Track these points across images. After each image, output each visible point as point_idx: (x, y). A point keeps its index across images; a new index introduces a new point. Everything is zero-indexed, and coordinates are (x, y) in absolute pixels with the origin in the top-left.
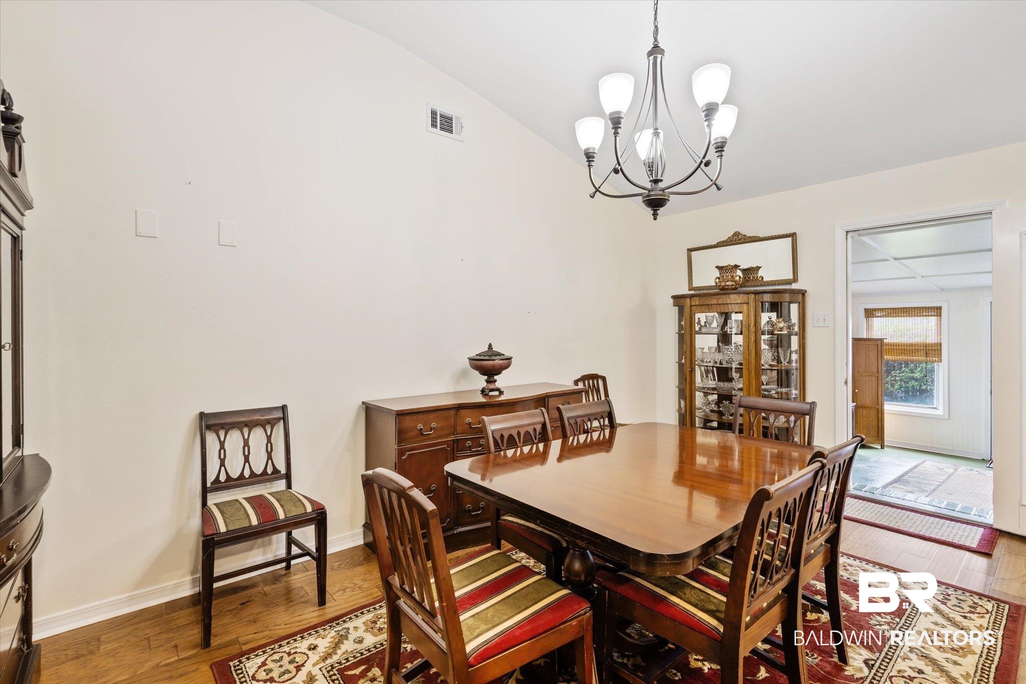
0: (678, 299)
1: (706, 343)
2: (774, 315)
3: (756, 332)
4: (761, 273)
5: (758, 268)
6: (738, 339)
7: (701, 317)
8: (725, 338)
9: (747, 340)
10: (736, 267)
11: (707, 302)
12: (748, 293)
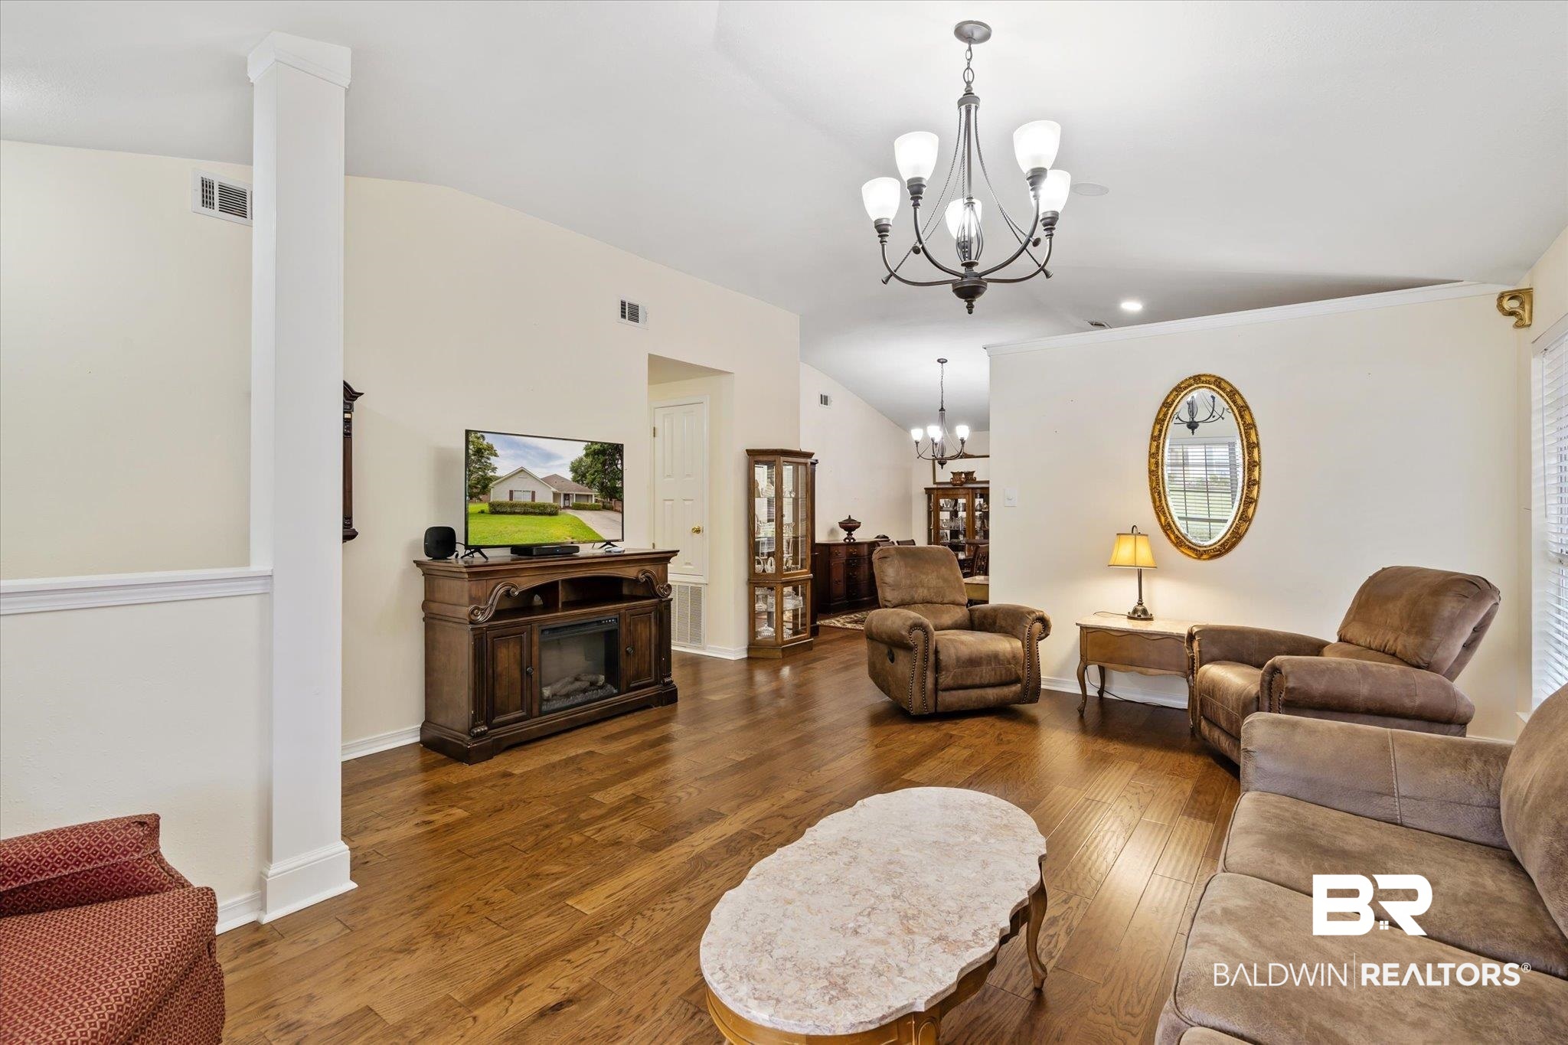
0: (928, 491)
1: (945, 516)
2: (982, 500)
3: (973, 510)
4: (975, 475)
5: (974, 472)
6: (962, 514)
7: (942, 502)
8: (954, 514)
9: (968, 514)
10: (962, 473)
11: (947, 493)
12: (969, 488)
